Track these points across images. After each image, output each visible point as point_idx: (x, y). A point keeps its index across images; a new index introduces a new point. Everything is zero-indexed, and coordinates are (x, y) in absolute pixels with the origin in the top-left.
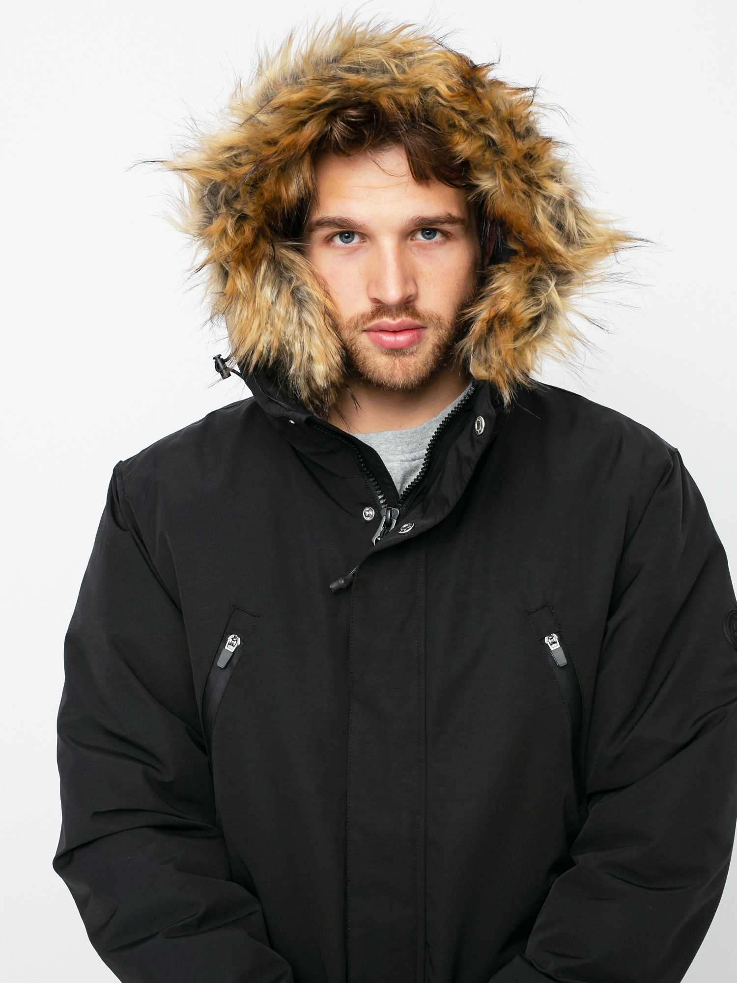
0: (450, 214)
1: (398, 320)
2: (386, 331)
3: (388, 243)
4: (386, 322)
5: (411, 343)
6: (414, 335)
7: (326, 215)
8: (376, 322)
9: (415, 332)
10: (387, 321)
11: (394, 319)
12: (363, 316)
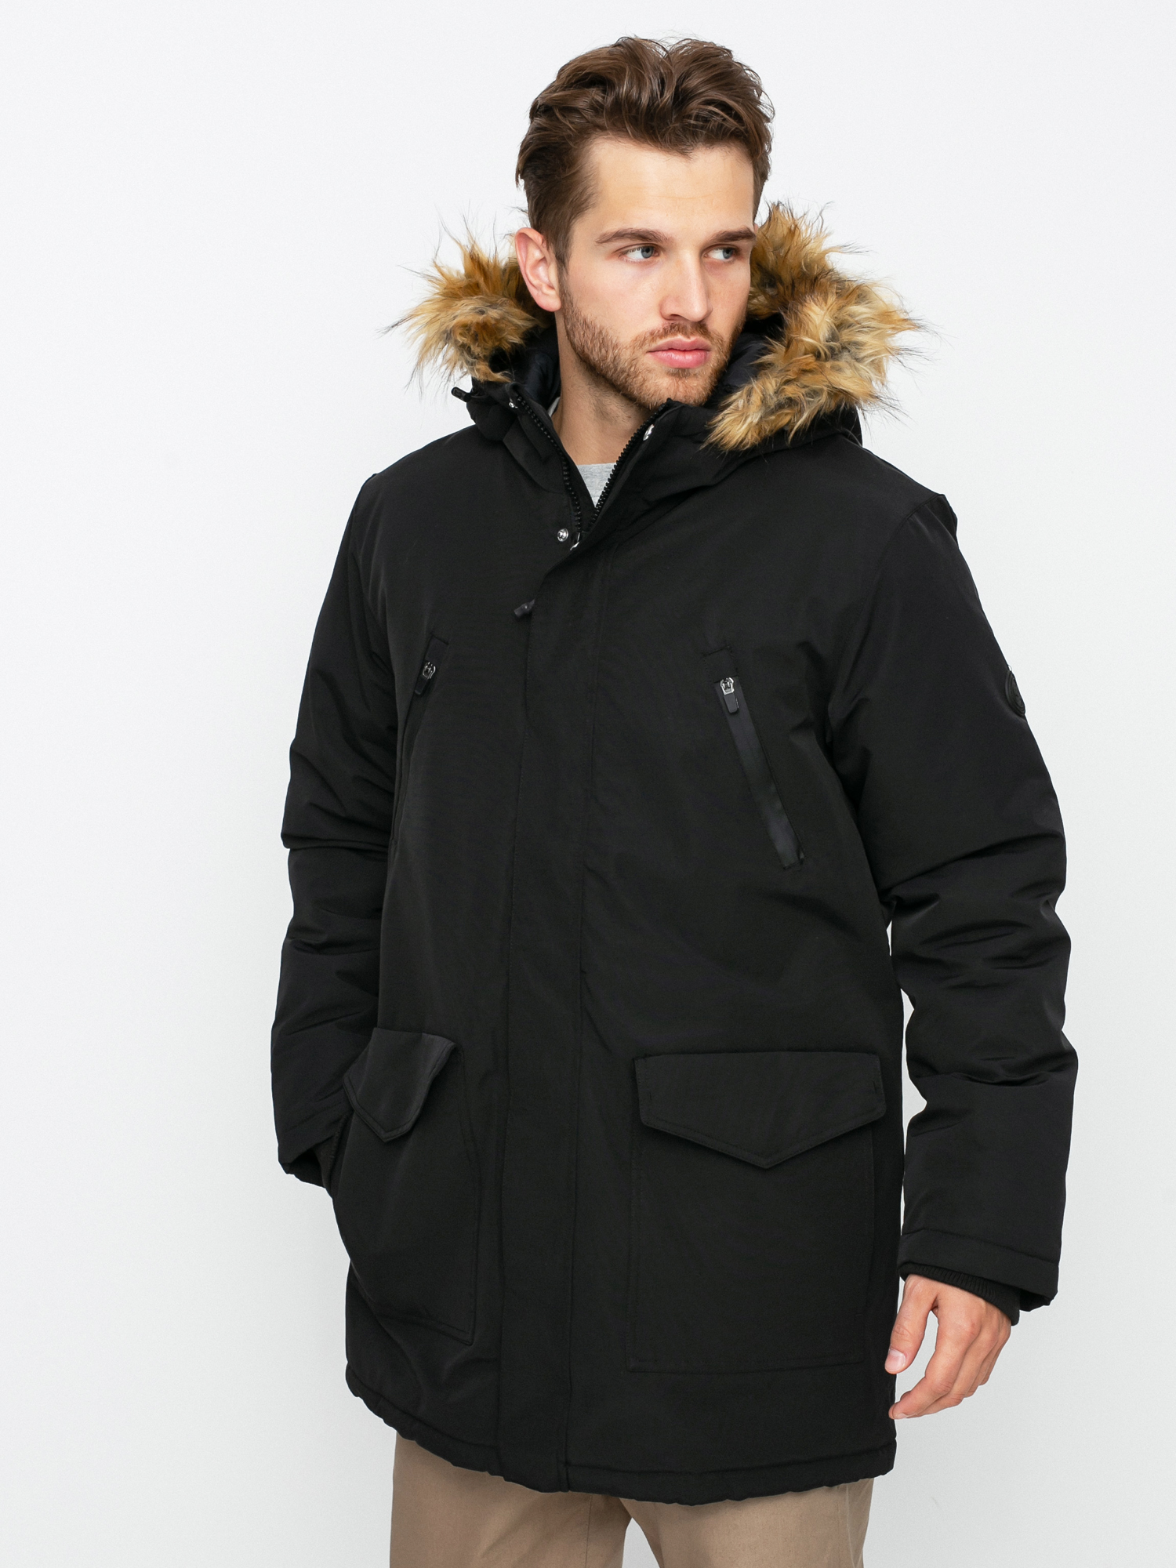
0: (749, 230)
1: (693, 339)
2: (676, 350)
3: (689, 257)
4: (680, 340)
5: (698, 363)
6: (702, 356)
7: (629, 227)
8: (669, 339)
9: (703, 353)
10: (680, 338)
11: (689, 337)
12: (652, 334)
